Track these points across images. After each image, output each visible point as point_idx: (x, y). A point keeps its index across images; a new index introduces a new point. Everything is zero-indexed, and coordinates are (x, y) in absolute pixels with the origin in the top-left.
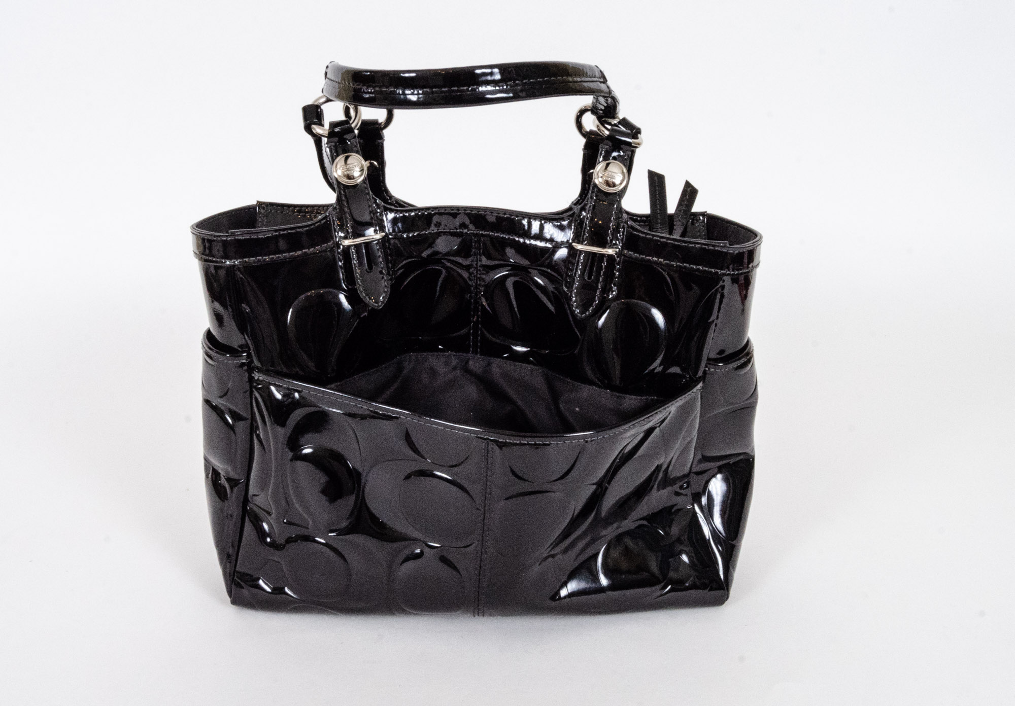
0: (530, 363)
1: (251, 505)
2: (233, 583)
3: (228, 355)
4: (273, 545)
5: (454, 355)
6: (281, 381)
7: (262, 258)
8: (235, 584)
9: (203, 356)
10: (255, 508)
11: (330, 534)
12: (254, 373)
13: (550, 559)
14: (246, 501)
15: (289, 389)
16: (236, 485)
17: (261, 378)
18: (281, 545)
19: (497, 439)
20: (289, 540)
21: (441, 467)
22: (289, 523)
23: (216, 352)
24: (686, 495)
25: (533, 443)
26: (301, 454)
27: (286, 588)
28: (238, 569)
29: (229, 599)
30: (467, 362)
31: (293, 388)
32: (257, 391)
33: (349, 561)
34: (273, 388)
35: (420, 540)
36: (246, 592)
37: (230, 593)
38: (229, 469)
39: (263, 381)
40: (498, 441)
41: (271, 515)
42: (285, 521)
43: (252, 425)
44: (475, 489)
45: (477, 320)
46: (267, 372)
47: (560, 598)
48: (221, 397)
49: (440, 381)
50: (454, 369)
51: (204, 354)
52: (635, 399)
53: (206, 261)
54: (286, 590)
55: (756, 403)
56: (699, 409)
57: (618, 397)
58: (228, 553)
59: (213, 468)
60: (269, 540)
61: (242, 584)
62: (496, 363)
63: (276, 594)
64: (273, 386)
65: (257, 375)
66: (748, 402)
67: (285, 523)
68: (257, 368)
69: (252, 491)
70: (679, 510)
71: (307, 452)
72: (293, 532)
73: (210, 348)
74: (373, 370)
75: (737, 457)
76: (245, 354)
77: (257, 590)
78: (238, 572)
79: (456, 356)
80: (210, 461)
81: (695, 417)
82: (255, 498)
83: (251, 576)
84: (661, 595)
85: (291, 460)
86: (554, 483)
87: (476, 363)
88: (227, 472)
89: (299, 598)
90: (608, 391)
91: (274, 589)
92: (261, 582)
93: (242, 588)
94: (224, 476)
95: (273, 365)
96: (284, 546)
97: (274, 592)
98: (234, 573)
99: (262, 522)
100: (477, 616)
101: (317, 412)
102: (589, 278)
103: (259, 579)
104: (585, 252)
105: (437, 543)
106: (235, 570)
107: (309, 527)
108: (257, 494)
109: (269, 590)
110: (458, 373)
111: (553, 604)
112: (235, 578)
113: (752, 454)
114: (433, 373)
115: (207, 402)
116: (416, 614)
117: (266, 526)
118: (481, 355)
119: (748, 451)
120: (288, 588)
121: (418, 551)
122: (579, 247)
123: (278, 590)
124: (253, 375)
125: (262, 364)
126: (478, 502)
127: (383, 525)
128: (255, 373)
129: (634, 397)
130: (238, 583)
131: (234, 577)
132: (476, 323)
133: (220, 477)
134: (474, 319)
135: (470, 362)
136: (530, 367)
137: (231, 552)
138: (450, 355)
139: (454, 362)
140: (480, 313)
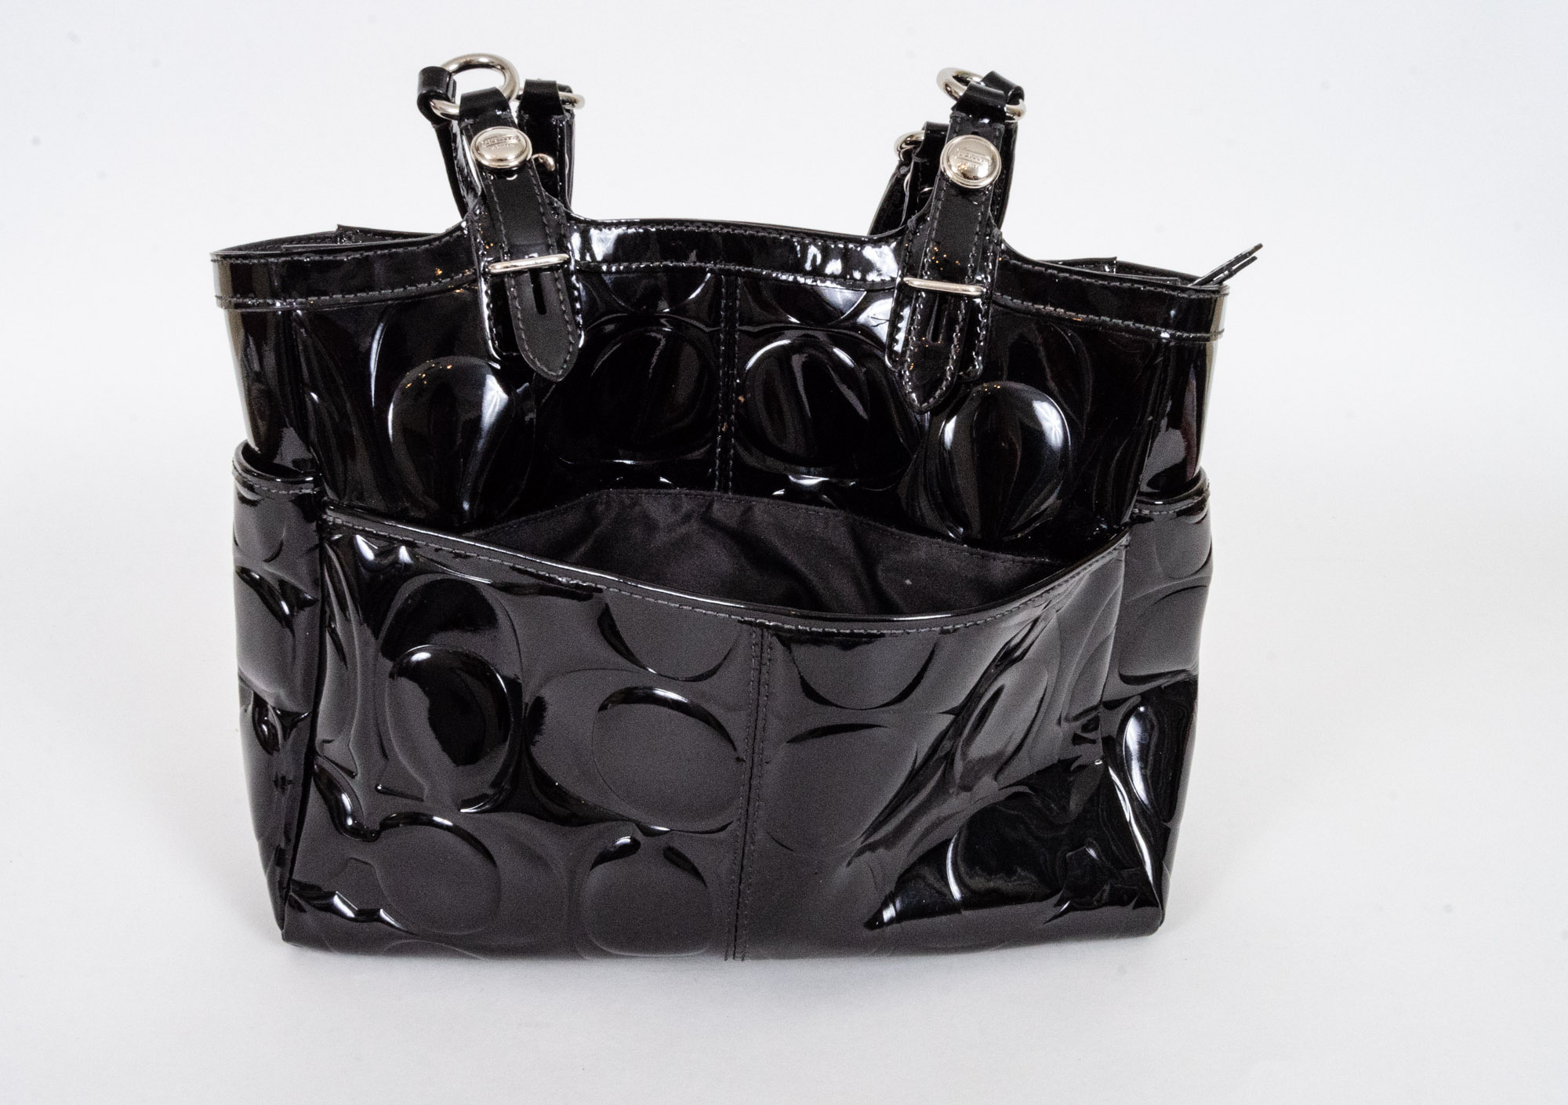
0: (822, 504)
1: (320, 760)
2: (287, 904)
3: (279, 480)
4: (357, 832)
5: (686, 495)
6: (374, 525)
7: (343, 297)
8: (290, 905)
9: (236, 485)
10: (327, 766)
11: (463, 811)
12: (326, 513)
13: (868, 854)
14: (311, 753)
15: (390, 540)
16: (294, 725)
17: (339, 521)
18: (372, 832)
19: (780, 624)
20: (387, 824)
21: (670, 682)
22: (386, 792)
23: (258, 476)
24: (1093, 742)
25: (848, 631)
26: (409, 662)
27: (381, 911)
28: (296, 877)
29: (279, 932)
30: (710, 506)
31: (397, 536)
32: (331, 547)
33: (498, 863)
34: (360, 540)
35: (629, 820)
36: (310, 918)
37: (281, 920)
38: (282, 693)
39: (343, 525)
40: (783, 628)
41: (353, 777)
42: (379, 788)
43: (323, 612)
44: (735, 724)
45: (729, 429)
46: (349, 510)
47: (882, 924)
48: (267, 561)
49: (661, 539)
50: (687, 518)
51: (238, 484)
52: (1013, 561)
53: (237, 306)
54: (382, 913)
55: (1208, 578)
56: (1121, 581)
57: (983, 556)
58: (279, 845)
59: (255, 694)
60: (350, 822)
61: (303, 903)
62: (760, 508)
63: (363, 922)
64: (361, 535)
65: (331, 516)
66: (1198, 576)
67: (379, 791)
68: (332, 502)
69: (322, 734)
70: (1082, 767)
71: (420, 659)
72: (393, 807)
73: (247, 471)
74: (543, 513)
75: (1173, 676)
76: (310, 479)
77: (328, 915)
78: (298, 883)
79: (690, 494)
80: (250, 681)
81: (1113, 600)
82: (327, 746)
83: (319, 889)
84: (1056, 917)
85: (392, 676)
86: (883, 709)
87: (726, 508)
88: (278, 698)
89: (405, 929)
90: (965, 546)
91: (358, 913)
92: (337, 901)
93: (303, 911)
94: (274, 708)
95: (361, 498)
96: (378, 833)
97: (359, 918)
98: (288, 884)
99: (340, 793)
100: (730, 959)
101: (442, 581)
102: (935, 338)
103: (332, 894)
104: (927, 291)
105: (663, 827)
106: (290, 879)
107: (424, 799)
108: (330, 739)
109: (350, 914)
110: (694, 525)
111: (868, 933)
112: (291, 893)
113: (1194, 674)
114: (650, 526)
115: (243, 573)
116: (623, 957)
117: (346, 799)
118: (734, 493)
119: (1188, 667)
120: (386, 911)
121: (626, 840)
122: (916, 283)
123: (367, 915)
124: (325, 517)
125: (339, 496)
126: (739, 749)
127: (560, 795)
128: (329, 512)
129: (1010, 556)
130: (296, 901)
131: (288, 892)
132: (726, 436)
133: (267, 710)
134: (722, 427)
135: (716, 506)
136: (822, 510)
137: (283, 845)
138: (680, 493)
139: (686, 506)
140: (733, 417)
